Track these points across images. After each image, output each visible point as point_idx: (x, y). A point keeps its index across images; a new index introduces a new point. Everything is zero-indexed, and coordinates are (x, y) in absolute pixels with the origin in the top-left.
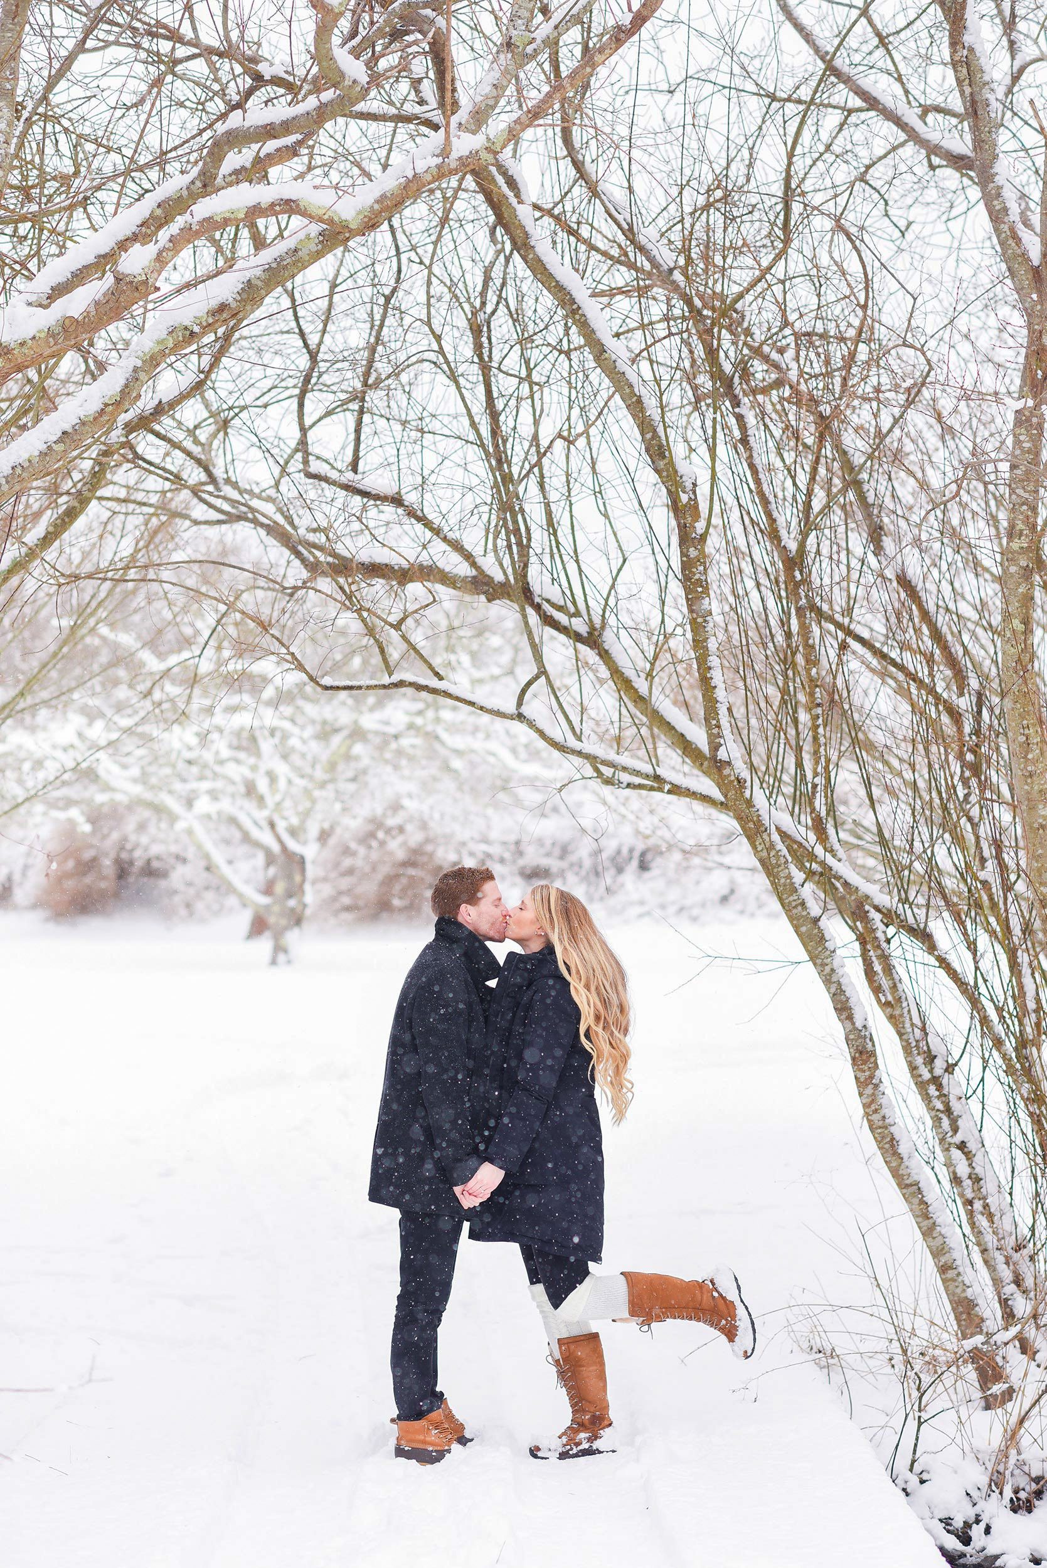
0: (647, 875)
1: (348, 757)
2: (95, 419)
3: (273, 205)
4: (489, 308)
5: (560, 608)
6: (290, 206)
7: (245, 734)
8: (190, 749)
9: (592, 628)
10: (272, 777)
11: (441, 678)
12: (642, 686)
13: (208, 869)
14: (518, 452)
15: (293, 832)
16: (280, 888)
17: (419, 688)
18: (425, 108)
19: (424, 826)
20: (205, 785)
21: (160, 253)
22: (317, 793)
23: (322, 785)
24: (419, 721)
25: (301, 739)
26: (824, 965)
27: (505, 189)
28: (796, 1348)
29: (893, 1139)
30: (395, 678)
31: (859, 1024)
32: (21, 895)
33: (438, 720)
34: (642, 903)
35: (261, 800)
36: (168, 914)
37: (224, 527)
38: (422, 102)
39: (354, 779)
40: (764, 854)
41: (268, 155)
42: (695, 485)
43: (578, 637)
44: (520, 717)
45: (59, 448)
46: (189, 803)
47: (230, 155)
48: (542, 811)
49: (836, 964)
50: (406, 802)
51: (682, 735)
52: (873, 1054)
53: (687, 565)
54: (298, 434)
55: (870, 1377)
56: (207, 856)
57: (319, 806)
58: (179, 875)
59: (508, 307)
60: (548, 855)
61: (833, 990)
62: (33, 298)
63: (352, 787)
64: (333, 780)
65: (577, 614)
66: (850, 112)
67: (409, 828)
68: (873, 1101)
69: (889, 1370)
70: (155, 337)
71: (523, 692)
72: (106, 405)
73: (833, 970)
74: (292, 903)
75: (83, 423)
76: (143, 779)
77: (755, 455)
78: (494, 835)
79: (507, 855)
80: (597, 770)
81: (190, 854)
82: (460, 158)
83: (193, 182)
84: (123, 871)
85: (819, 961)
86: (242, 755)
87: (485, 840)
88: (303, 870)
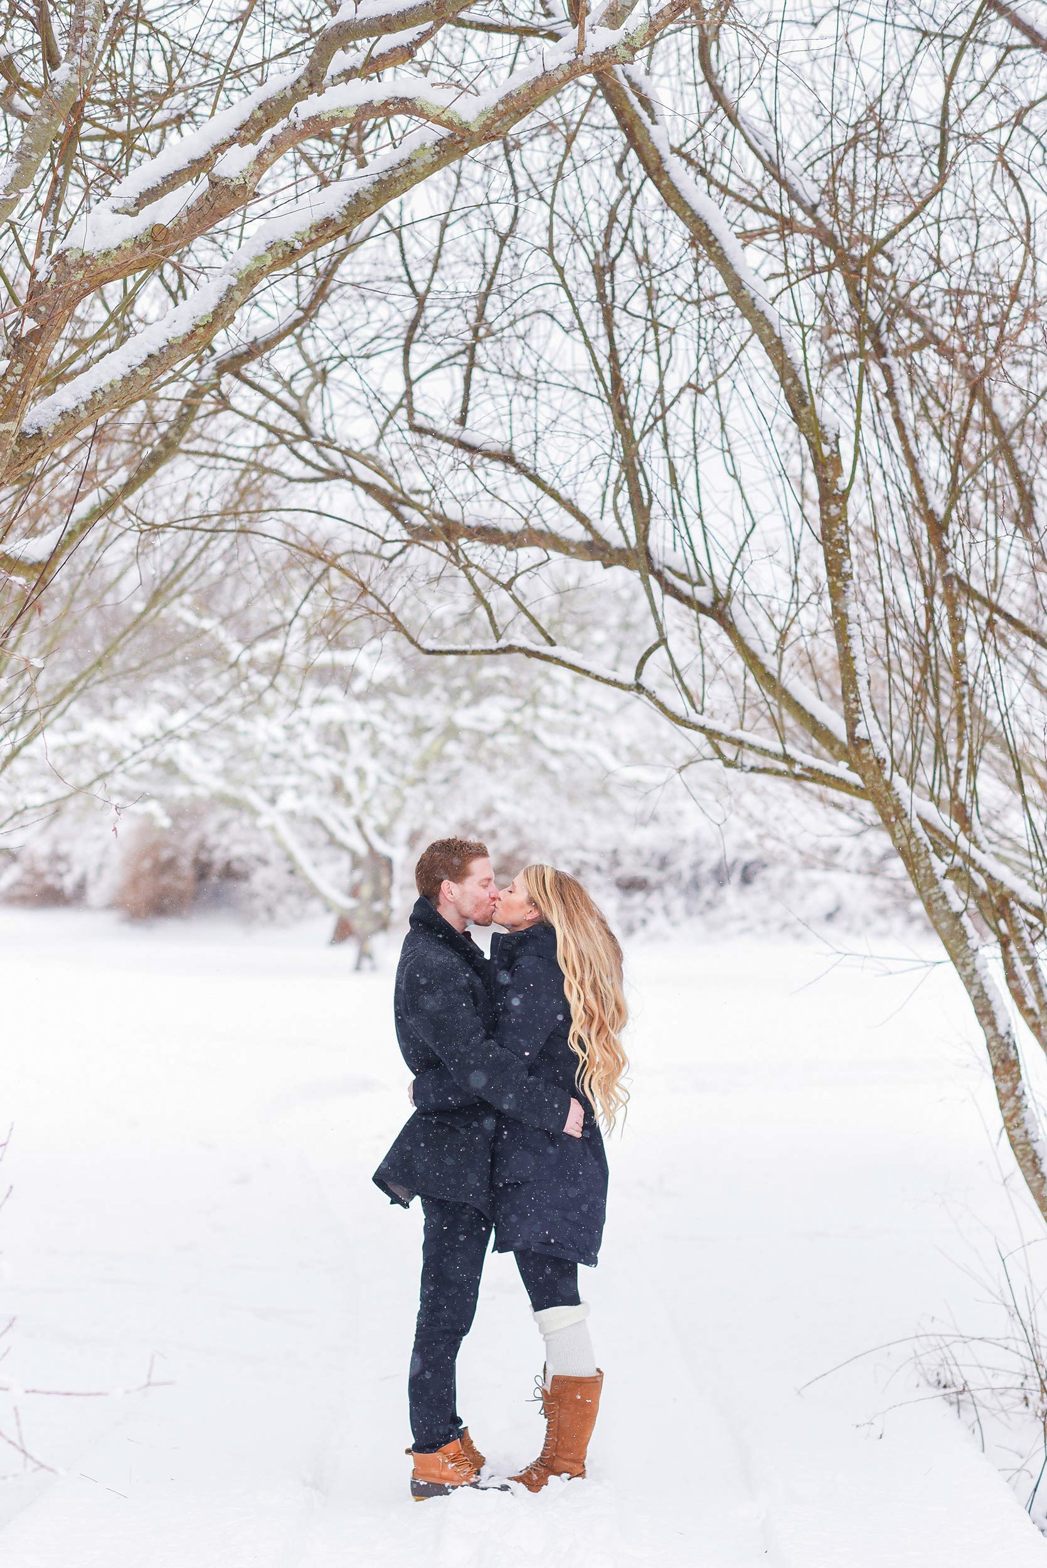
0: (750, 889)
1: (441, 757)
2: (184, 341)
3: (386, 103)
4: (613, 251)
5: (682, 577)
6: (405, 105)
7: (334, 730)
8: (274, 741)
9: (717, 599)
10: (361, 774)
11: (552, 643)
12: (771, 663)
13: (292, 872)
14: (640, 405)
15: (383, 832)
16: (366, 891)
17: (530, 653)
18: (552, 20)
19: (517, 831)
20: (291, 780)
21: (260, 155)
22: (408, 792)
23: (414, 783)
24: (517, 718)
25: (392, 734)
26: (964, 965)
27: (638, 107)
28: (922, 1382)
29: (1035, 1156)
30: (503, 643)
31: (1002, 1030)
32: (96, 894)
33: (537, 717)
34: (743, 918)
35: (349, 799)
36: (248, 918)
37: (321, 486)
38: (548, 14)
39: (446, 781)
40: (904, 841)
41: (381, 55)
42: (838, 436)
43: (701, 608)
44: (639, 688)
45: (145, 372)
46: (273, 801)
47: (339, 53)
48: (642, 820)
49: (978, 964)
50: (500, 806)
51: (812, 716)
52: (1016, 1063)
53: (828, 523)
54: (402, 387)
55: (1002, 1416)
56: (290, 858)
57: (411, 805)
58: (260, 878)
59: (634, 250)
60: (647, 865)
61: (974, 993)
62: (119, 205)
63: (442, 790)
64: (423, 780)
65: (701, 583)
66: (1009, 49)
67: (503, 833)
68: (1014, 1115)
69: (1022, 1408)
70: (253, 253)
71: (643, 661)
72: (197, 326)
73: (975, 971)
74: (378, 907)
75: (171, 346)
76: (226, 773)
77: (902, 409)
78: (591, 843)
79: (604, 864)
80: (718, 751)
81: (274, 855)
82: (595, 55)
83: (298, 81)
84: (202, 870)
85: (960, 961)
86: (330, 750)
87: (582, 848)
88: (390, 871)
